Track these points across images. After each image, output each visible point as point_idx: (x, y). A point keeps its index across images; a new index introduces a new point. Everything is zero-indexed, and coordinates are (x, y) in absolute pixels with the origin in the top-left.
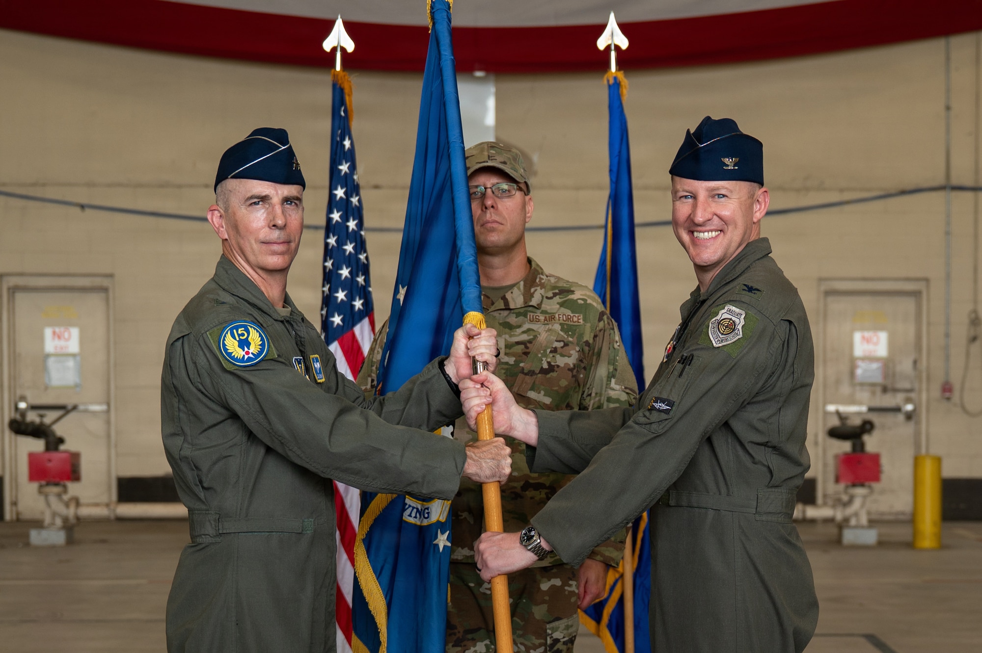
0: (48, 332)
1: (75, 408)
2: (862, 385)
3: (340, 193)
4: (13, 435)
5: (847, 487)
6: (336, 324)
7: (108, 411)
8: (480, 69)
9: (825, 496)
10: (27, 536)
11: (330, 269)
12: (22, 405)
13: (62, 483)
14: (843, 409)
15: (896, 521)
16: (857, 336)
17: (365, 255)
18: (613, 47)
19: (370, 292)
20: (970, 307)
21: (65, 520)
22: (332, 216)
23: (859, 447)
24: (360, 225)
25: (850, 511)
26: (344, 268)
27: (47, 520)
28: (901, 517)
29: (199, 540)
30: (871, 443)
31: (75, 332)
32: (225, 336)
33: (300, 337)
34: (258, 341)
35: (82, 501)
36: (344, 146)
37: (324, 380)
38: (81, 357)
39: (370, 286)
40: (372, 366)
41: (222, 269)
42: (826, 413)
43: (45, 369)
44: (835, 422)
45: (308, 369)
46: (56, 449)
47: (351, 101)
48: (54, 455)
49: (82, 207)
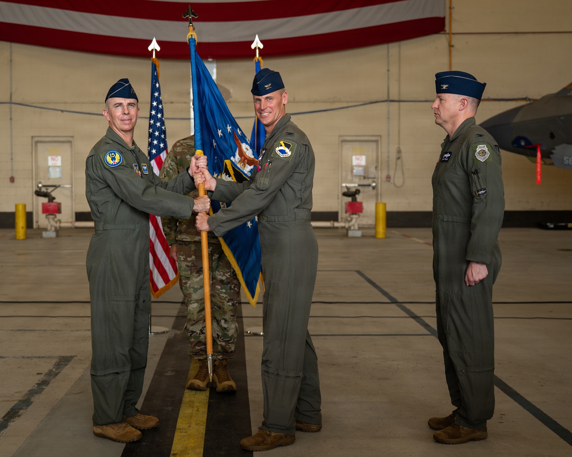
0: (50, 158)
1: (59, 186)
2: (356, 176)
3: (155, 104)
4: (37, 197)
5: (350, 215)
6: (153, 153)
7: (72, 187)
8: (210, 58)
9: (342, 218)
10: (41, 234)
11: (151, 133)
12: (40, 185)
13: (54, 214)
14: (348, 185)
15: (369, 228)
16: (354, 158)
17: (164, 127)
18: (257, 48)
19: (166, 141)
20: (397, 146)
21: (56, 228)
22: (152, 112)
23: (354, 200)
24: (162, 116)
25: (351, 224)
26: (157, 132)
27: (49, 228)
28: (371, 226)
29: (97, 232)
30: (359, 198)
31: (59, 158)
32: (107, 156)
33: (137, 157)
34: (119, 158)
35: (62, 221)
36: (156, 86)
37: (148, 173)
38: (62, 167)
39: (166, 139)
40: (164, 169)
41: (108, 131)
42: (342, 187)
43: (48, 172)
44: (345, 190)
45: (140, 169)
46: (52, 201)
47: (159, 70)
48: (52, 204)
49: (62, 111)
